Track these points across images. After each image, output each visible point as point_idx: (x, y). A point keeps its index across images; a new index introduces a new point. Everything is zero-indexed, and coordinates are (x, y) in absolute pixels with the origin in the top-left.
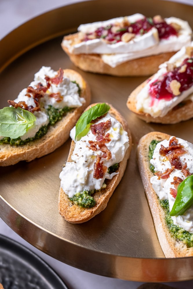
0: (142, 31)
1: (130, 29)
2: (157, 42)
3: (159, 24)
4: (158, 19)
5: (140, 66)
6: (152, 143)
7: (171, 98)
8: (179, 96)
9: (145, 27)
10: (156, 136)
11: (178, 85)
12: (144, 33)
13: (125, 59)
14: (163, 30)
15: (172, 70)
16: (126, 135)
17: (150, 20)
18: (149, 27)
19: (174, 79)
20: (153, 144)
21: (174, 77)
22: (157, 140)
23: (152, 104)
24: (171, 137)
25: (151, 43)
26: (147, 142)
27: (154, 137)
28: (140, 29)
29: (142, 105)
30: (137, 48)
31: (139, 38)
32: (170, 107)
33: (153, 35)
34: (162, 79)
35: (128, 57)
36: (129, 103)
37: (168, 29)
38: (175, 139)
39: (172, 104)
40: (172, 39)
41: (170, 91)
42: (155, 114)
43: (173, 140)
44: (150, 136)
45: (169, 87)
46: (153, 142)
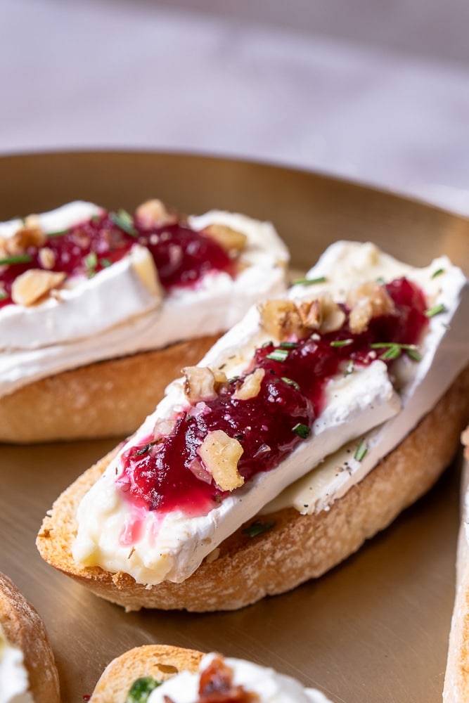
0: (91, 260)
1: (46, 256)
2: (155, 300)
3: (158, 231)
4: (152, 212)
5: (95, 397)
6: (135, 692)
7: (209, 504)
8: (240, 491)
9: (103, 246)
10: (156, 660)
11: (234, 448)
12: (98, 268)
13: (34, 373)
14: (175, 252)
15: (209, 393)
16: (16, 664)
17: (125, 220)
18: (122, 244)
19: (216, 428)
20: (140, 696)
21: (214, 420)
22: (158, 675)
23: (135, 531)
24: (208, 660)
25: (129, 304)
26: (115, 691)
27: (148, 665)
28: (85, 252)
29: (95, 539)
30: (72, 324)
31: (82, 286)
32: (207, 540)
33: (132, 271)
34: (167, 430)
35: (42, 362)
36: (47, 535)
37: (192, 248)
38: (221, 666)
39: (213, 529)
40: (214, 284)
41: (202, 477)
42: (148, 572)
43: (212, 670)
44: (128, 663)
45: (199, 458)
46: (138, 686)
